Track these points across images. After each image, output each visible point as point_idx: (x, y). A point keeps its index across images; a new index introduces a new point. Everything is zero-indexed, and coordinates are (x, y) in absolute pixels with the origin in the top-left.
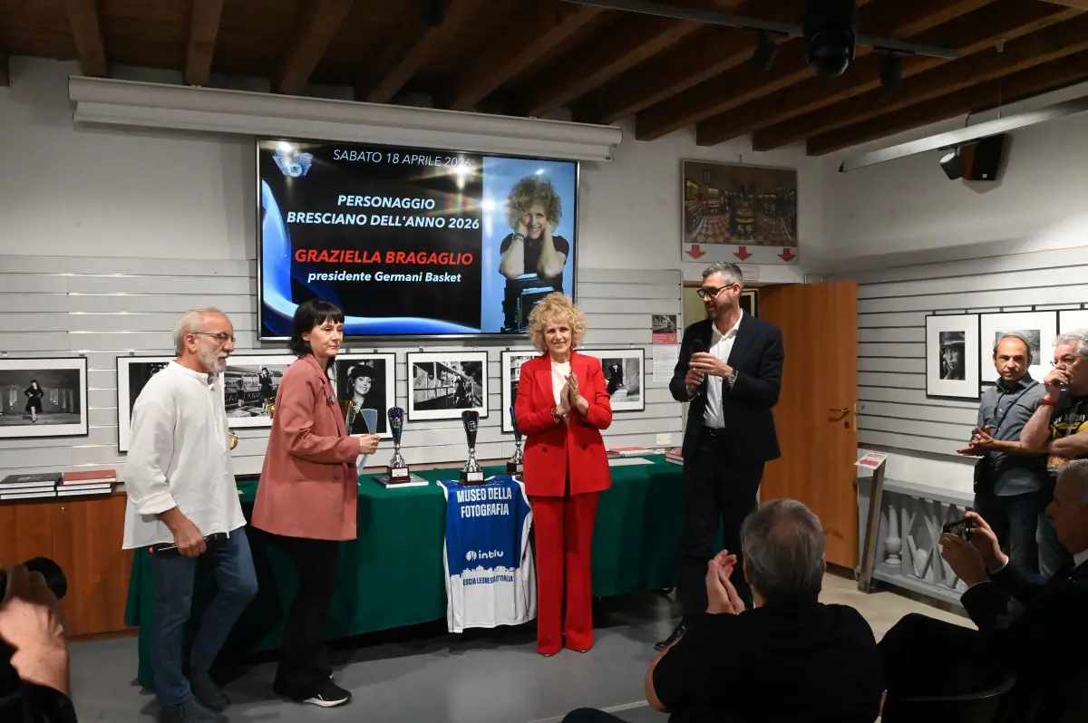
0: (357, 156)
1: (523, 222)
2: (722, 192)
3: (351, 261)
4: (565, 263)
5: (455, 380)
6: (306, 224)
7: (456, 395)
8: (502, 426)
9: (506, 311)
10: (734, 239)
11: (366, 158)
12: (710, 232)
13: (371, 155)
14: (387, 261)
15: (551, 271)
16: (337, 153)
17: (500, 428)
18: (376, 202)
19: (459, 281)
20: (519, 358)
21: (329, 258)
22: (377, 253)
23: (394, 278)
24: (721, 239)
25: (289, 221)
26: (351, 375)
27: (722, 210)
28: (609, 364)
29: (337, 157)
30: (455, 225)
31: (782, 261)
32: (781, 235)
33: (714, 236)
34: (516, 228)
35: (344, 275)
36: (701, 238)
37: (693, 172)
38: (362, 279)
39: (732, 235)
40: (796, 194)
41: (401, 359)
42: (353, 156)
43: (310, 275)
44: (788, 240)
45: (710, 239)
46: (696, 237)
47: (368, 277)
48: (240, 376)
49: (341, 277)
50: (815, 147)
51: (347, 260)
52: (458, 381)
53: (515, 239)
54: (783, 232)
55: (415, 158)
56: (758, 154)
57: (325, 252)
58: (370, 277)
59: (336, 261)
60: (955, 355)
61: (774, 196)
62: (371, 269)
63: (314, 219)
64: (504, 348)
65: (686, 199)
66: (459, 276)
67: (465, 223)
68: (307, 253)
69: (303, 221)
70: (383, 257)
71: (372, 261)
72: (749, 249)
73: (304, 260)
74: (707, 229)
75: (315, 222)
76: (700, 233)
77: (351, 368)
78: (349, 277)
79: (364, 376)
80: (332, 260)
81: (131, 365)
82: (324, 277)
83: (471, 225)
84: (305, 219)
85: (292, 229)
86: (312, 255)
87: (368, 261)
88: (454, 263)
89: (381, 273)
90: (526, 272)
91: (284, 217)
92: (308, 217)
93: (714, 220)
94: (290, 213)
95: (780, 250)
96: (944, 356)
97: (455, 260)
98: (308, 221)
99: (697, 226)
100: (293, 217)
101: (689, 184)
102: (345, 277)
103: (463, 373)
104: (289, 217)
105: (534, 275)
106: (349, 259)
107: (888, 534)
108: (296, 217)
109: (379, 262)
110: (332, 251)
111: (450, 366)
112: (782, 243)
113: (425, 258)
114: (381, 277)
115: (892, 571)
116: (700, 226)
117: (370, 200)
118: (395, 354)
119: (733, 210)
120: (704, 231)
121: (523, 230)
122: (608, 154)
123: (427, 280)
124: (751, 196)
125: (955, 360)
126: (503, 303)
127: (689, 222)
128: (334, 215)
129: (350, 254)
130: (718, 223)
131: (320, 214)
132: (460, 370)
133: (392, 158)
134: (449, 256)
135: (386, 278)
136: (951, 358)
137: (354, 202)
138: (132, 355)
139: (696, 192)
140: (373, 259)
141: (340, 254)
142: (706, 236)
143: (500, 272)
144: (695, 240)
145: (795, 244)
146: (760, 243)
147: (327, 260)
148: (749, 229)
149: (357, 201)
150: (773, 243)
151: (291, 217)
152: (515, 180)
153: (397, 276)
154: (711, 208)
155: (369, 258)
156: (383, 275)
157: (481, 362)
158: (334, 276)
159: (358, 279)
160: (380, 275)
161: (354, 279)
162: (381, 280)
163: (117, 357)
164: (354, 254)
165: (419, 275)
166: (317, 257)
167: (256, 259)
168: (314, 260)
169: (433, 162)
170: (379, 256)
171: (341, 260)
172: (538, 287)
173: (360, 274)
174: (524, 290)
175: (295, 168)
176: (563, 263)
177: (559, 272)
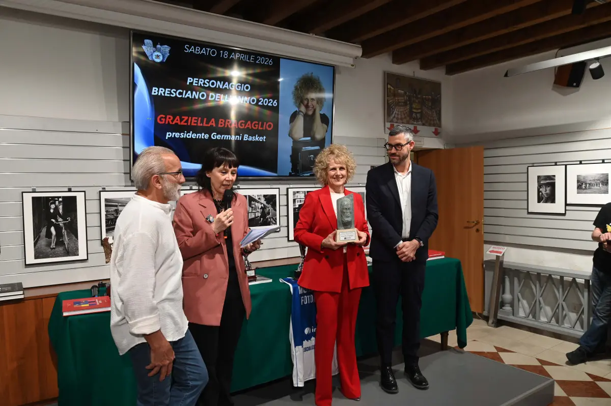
0: (201, 51)
1: (303, 103)
2: (405, 93)
3: (196, 124)
4: (327, 131)
5: (260, 207)
6: (165, 96)
7: (261, 217)
9: (292, 161)
10: (411, 121)
11: (206, 54)
12: (399, 117)
13: (210, 51)
14: (220, 126)
15: (318, 136)
16: (187, 47)
17: (287, 238)
18: (213, 84)
19: (264, 140)
20: (298, 192)
21: (181, 122)
22: (213, 120)
23: (224, 137)
24: (405, 121)
25: (153, 94)
27: (405, 104)
29: (186, 50)
30: (263, 103)
31: (434, 135)
32: (434, 120)
33: (401, 119)
34: (299, 107)
36: (395, 120)
37: (391, 80)
38: (203, 138)
39: (410, 119)
40: (440, 97)
42: (197, 51)
43: (168, 133)
44: (437, 123)
45: (400, 121)
46: (392, 120)
47: (207, 136)
48: (116, 206)
49: (189, 136)
50: (451, 70)
51: (193, 124)
52: (262, 208)
53: (299, 114)
54: (435, 118)
55: (238, 55)
56: (422, 71)
57: (178, 117)
58: (208, 136)
59: (186, 124)
60: (548, 189)
61: (430, 97)
62: (209, 131)
63: (171, 93)
64: (288, 186)
65: (387, 96)
66: (265, 137)
67: (269, 102)
68: (165, 118)
69: (163, 95)
70: (217, 123)
71: (209, 125)
72: (419, 128)
73: (163, 122)
74: (398, 114)
75: (171, 95)
76: (394, 117)
78: (194, 136)
80: (183, 123)
81: (33, 198)
82: (177, 135)
83: (272, 104)
84: (164, 93)
85: (155, 100)
86: (169, 118)
87: (207, 125)
88: (261, 129)
89: (216, 134)
91: (150, 90)
92: (167, 92)
93: (402, 109)
94: (154, 88)
95: (433, 129)
96: (541, 189)
97: (262, 126)
98: (166, 95)
99: (393, 113)
100: (156, 91)
101: (389, 86)
102: (191, 135)
103: (265, 203)
104: (153, 91)
105: (309, 138)
106: (194, 123)
107: (504, 293)
108: (158, 91)
109: (214, 126)
110: (183, 117)
111: (257, 198)
112: (434, 125)
113: (243, 125)
115: (508, 314)
116: (395, 113)
117: (209, 82)
119: (411, 104)
120: (396, 116)
121: (303, 109)
122: (352, 63)
123: (244, 139)
124: (419, 96)
125: (548, 192)
126: (291, 156)
127: (389, 110)
128: (185, 91)
129: (195, 120)
130: (403, 111)
131: (175, 90)
132: (263, 200)
133: (223, 54)
134: (258, 124)
135: (219, 137)
136: (545, 191)
137: (198, 83)
138: (34, 191)
139: (392, 91)
140: (210, 124)
141: (188, 120)
142: (398, 119)
143: (289, 136)
145: (440, 126)
146: (423, 125)
147: (179, 124)
148: (418, 115)
149: (200, 82)
150: (430, 125)
152: (300, 75)
153: (225, 136)
154: (400, 102)
155: (208, 122)
156: (217, 135)
157: (275, 195)
158: (184, 135)
159: (200, 138)
160: (214, 135)
161: (197, 137)
162: (215, 138)
163: (23, 193)
164: (197, 120)
165: (240, 136)
166: (172, 121)
167: (128, 120)
168: (171, 123)
169: (249, 59)
170: (214, 122)
171: (189, 124)
173: (201, 134)
175: (158, 56)
176: (325, 131)
177: (324, 137)
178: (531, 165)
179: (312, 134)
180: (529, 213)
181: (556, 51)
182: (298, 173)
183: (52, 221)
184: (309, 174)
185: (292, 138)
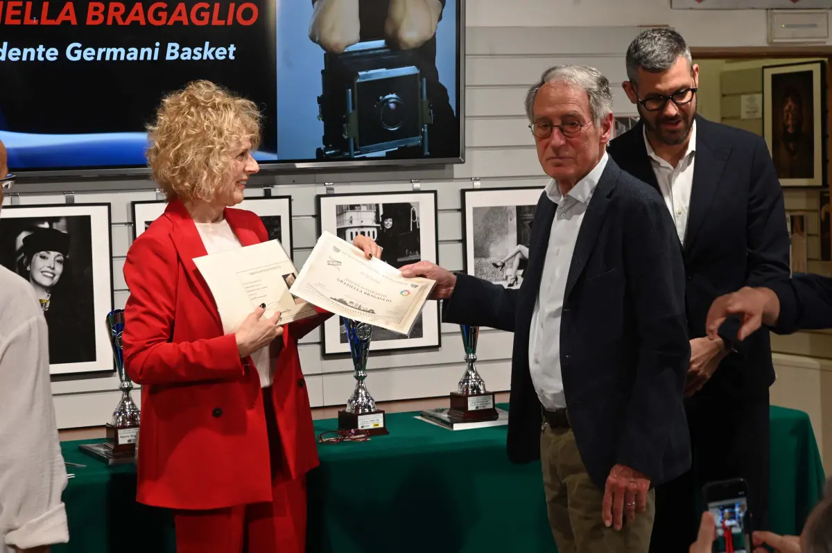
3: (18, 22)
4: (440, 18)
8: (322, 343)
14: (90, 22)
15: (412, 33)
17: (318, 348)
19: (231, 57)
20: (352, 207)
22: (69, 6)
23: (104, 54)
26: (23, 249)
28: (530, 216)
35: (3, 50)
38: (40, 58)
41: (121, 215)
47: (52, 54)
51: (9, 21)
58: (56, 53)
62: (58, 38)
64: (322, 190)
66: (232, 48)
70: (81, 13)
71: (58, 22)
77: (24, 235)
78: (14, 55)
79: (48, 249)
87: (52, 22)
88: (222, 23)
89: (79, 45)
90: (364, 37)
97: (224, 15)
102: (6, 53)
105: (380, 43)
106: (14, 17)
109: (74, 22)
113: (163, 15)
114: (78, 52)
118: (109, 205)
123: (168, 57)
126: (320, 100)
129: (15, 8)
134: (211, 10)
135: (88, 54)
140: (62, 17)
143: (313, 38)
153: (109, 50)
155: (53, 14)
156: (83, 49)
157: (278, 218)
159: (32, 58)
160: (76, 48)
161: (24, 58)
162: (78, 58)
164: (23, 9)
165: (153, 49)
170: (72, 12)
172: (388, 68)
173: (36, 47)
174: (360, 73)
176: (436, 17)
177: (430, 36)
179: (389, 29)
182: (348, 150)
184: (382, 153)
185: (323, 47)
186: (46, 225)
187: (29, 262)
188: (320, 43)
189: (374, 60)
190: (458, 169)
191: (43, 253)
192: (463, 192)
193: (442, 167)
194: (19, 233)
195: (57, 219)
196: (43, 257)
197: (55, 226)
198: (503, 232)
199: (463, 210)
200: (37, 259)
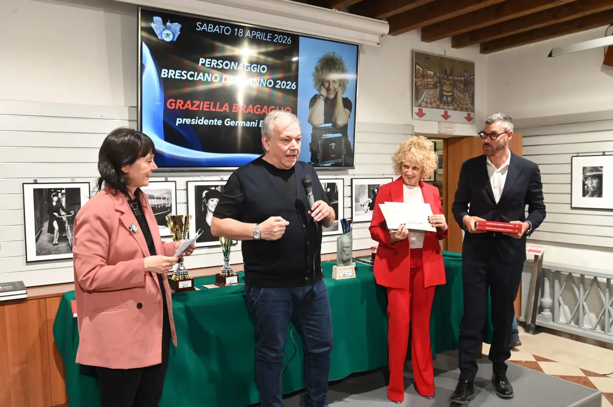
0: (214, 28)
1: (324, 86)
2: (435, 74)
3: (208, 110)
6: (175, 79)
9: (312, 150)
10: (442, 105)
11: (220, 31)
12: (429, 101)
13: (223, 29)
14: (234, 111)
15: (340, 123)
16: (199, 24)
18: (227, 65)
21: (192, 107)
22: (227, 105)
23: (238, 124)
24: (434, 105)
25: (162, 76)
26: (205, 197)
27: (435, 86)
28: (372, 188)
29: (199, 28)
30: (280, 85)
31: (466, 121)
32: (466, 104)
33: (431, 103)
34: (319, 90)
35: (202, 120)
36: (424, 104)
37: (419, 59)
38: (216, 124)
39: (441, 103)
40: (474, 78)
42: (211, 29)
43: (178, 119)
44: (470, 108)
45: (429, 105)
46: (421, 103)
47: (220, 123)
49: (201, 122)
50: (486, 49)
51: (205, 109)
53: (319, 98)
54: (467, 102)
55: (254, 33)
56: (455, 50)
57: (189, 102)
58: (221, 122)
59: (197, 109)
60: (595, 181)
61: (462, 78)
62: (222, 117)
63: (182, 76)
65: (416, 78)
67: (287, 85)
68: (176, 103)
69: (173, 77)
70: (231, 108)
71: (222, 110)
72: (450, 113)
73: (173, 107)
74: (427, 98)
75: (182, 78)
76: (423, 101)
77: (206, 192)
78: (206, 122)
79: (214, 197)
80: (194, 108)
81: (35, 190)
82: (188, 121)
83: (290, 86)
84: (174, 75)
85: (166, 84)
86: (180, 103)
87: (220, 110)
89: (229, 120)
90: (326, 122)
91: (159, 73)
92: (177, 74)
93: (431, 92)
94: (163, 70)
95: (465, 114)
96: (586, 182)
98: (176, 77)
99: (421, 96)
100: (166, 73)
101: (417, 67)
102: (203, 121)
104: (163, 73)
105: (330, 125)
106: (207, 108)
107: (542, 296)
108: (168, 73)
109: (228, 111)
110: (194, 102)
112: (466, 110)
113: (259, 110)
114: (229, 122)
115: (546, 319)
116: (423, 96)
117: (222, 63)
119: (441, 86)
120: (425, 100)
121: (324, 92)
122: (378, 42)
124: (450, 78)
125: (595, 184)
126: (310, 144)
127: (417, 92)
128: (196, 73)
129: (207, 104)
130: (433, 94)
131: (186, 72)
133: (238, 32)
135: (232, 123)
136: (592, 184)
137: (210, 64)
138: (36, 183)
139: (421, 73)
140: (224, 109)
141: (200, 104)
142: (427, 103)
143: (309, 122)
144: (419, 106)
145: (473, 111)
146: (455, 109)
147: (190, 109)
148: (449, 99)
149: (213, 63)
150: (462, 110)
151: (165, 73)
152: (320, 55)
153: (239, 122)
154: (429, 84)
155: (221, 107)
156: (231, 121)
158: (195, 121)
159: (212, 124)
160: (228, 121)
161: (210, 124)
162: (229, 125)
163: (23, 184)
164: (210, 105)
165: (255, 122)
166: (183, 106)
167: (136, 106)
168: (181, 108)
169: (266, 37)
170: (228, 107)
171: (201, 109)
172: (333, 134)
173: (214, 119)
174: (324, 135)
175: (168, 35)
176: (348, 117)
177: (346, 123)
178: (576, 155)
179: (333, 120)
180: (572, 208)
181: (606, 27)
182: (318, 163)
183: (54, 215)
184: (329, 165)
185: (312, 125)
186: (213, 188)
187: (207, 202)
188: (311, 123)
189: (328, 131)
190: (350, 171)
191: (212, 199)
192: (352, 179)
193: (345, 170)
194: (204, 191)
195: (217, 186)
196: (212, 201)
197: (217, 189)
198: (364, 194)
199: (351, 186)
200: (210, 201)
